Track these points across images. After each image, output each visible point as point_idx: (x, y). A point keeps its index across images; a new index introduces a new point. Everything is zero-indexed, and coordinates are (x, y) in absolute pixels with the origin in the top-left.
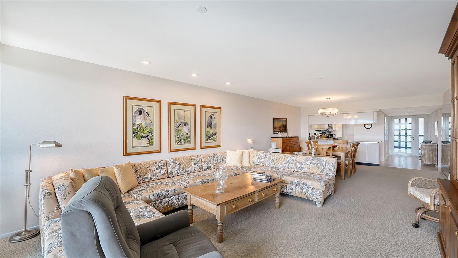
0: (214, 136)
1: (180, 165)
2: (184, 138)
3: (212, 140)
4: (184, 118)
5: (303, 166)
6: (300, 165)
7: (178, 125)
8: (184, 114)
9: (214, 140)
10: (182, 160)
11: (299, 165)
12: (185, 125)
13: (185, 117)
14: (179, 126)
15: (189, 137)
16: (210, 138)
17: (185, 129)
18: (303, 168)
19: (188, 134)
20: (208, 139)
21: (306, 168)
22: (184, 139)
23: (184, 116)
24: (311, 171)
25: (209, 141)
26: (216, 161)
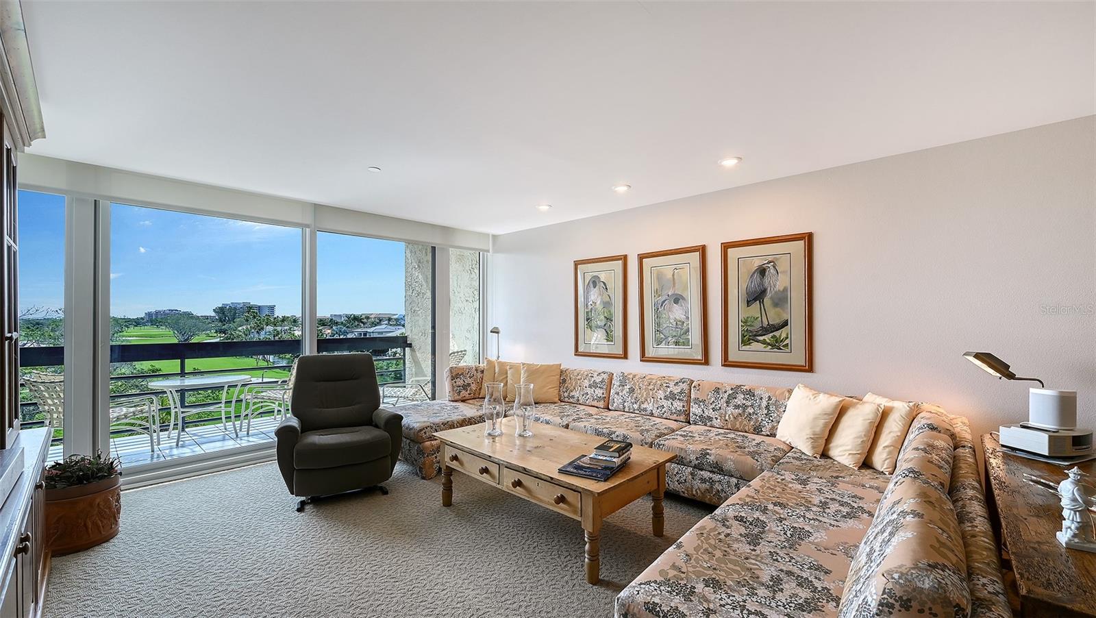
0: (777, 334)
1: (632, 390)
2: (674, 334)
3: (769, 344)
4: (674, 284)
7: (660, 302)
8: (673, 275)
9: (776, 345)
10: (638, 381)
12: (676, 301)
13: (676, 281)
14: (662, 305)
15: (688, 331)
16: (761, 338)
17: (677, 313)
19: (685, 325)
20: (749, 340)
22: (675, 336)
23: (674, 279)
25: (755, 346)
26: (737, 407)
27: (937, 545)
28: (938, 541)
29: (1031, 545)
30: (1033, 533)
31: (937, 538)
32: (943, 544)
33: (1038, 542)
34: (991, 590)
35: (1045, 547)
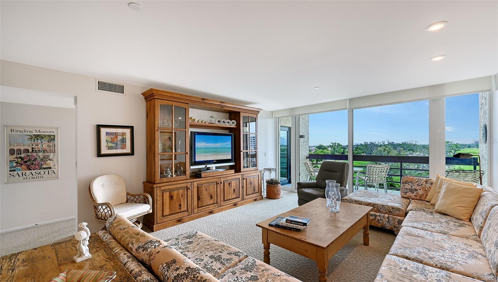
27: (120, 223)
28: (121, 224)
29: (99, 248)
30: (100, 255)
31: (122, 224)
32: (119, 225)
33: (97, 251)
34: (105, 236)
35: (95, 250)
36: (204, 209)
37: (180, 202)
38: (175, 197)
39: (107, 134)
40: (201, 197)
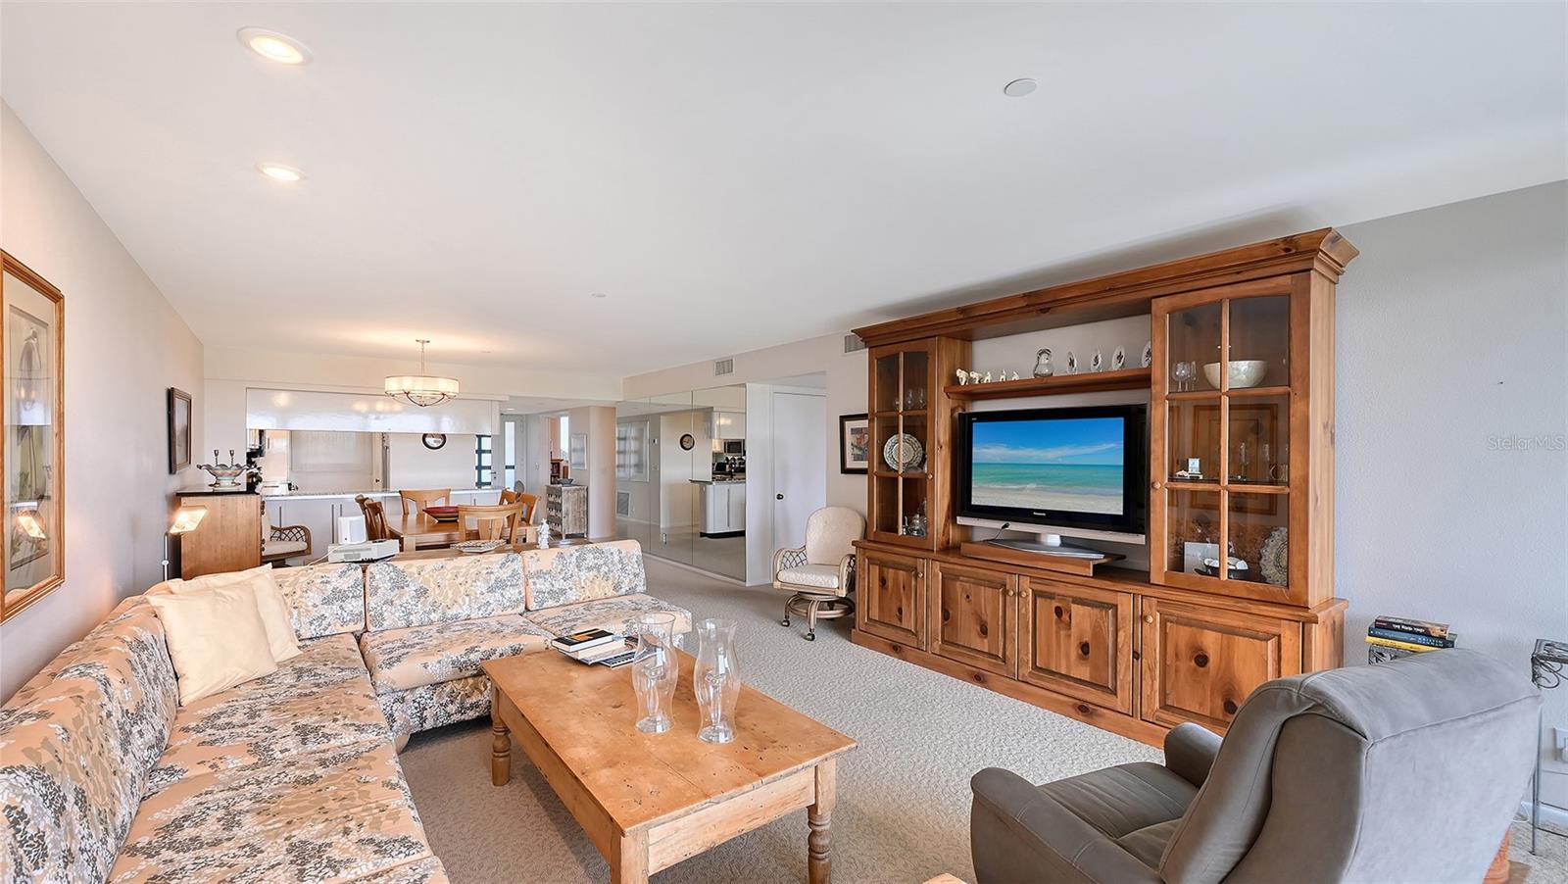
5: (559, 585)
6: (547, 584)
11: (543, 585)
18: (563, 592)
21: (571, 589)
24: (588, 594)
36: (960, 654)
37: (901, 601)
38: (890, 583)
39: (854, 431)
40: (951, 612)
